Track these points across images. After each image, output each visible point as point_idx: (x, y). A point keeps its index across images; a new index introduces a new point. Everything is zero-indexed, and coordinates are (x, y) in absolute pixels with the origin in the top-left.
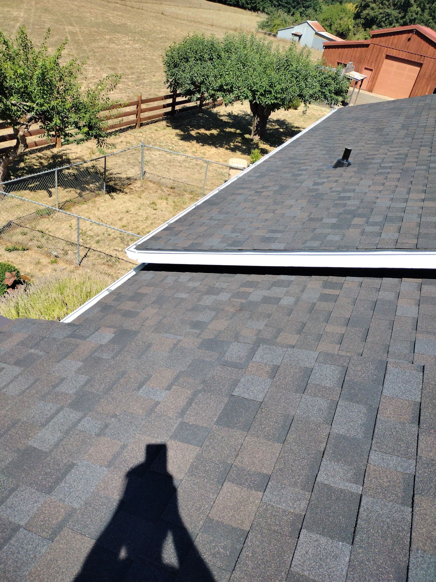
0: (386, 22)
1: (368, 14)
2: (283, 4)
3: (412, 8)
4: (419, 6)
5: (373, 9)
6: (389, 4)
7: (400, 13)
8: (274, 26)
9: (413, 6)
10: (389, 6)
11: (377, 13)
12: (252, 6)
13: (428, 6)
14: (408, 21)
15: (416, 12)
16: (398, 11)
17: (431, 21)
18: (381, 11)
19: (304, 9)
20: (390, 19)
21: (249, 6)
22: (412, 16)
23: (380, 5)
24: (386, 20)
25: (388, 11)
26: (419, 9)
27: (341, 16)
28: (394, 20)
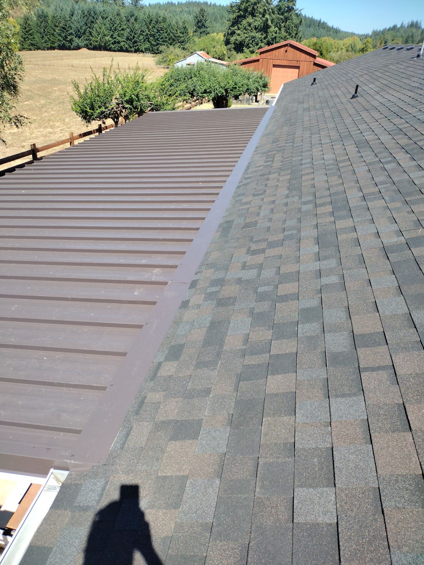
0: (253, 44)
1: (236, 40)
2: (160, 42)
3: (271, 29)
4: (276, 26)
5: (239, 35)
6: (252, 29)
7: (262, 35)
8: (170, 61)
9: (271, 27)
10: (252, 31)
11: (244, 38)
12: (135, 49)
13: (283, 25)
14: (271, 39)
15: (275, 31)
16: (261, 33)
17: (288, 36)
18: (246, 35)
19: (180, 44)
20: (256, 41)
21: (133, 49)
22: (272, 35)
23: (244, 31)
24: (252, 42)
25: (252, 34)
26: (277, 29)
27: (214, 45)
28: (259, 41)
